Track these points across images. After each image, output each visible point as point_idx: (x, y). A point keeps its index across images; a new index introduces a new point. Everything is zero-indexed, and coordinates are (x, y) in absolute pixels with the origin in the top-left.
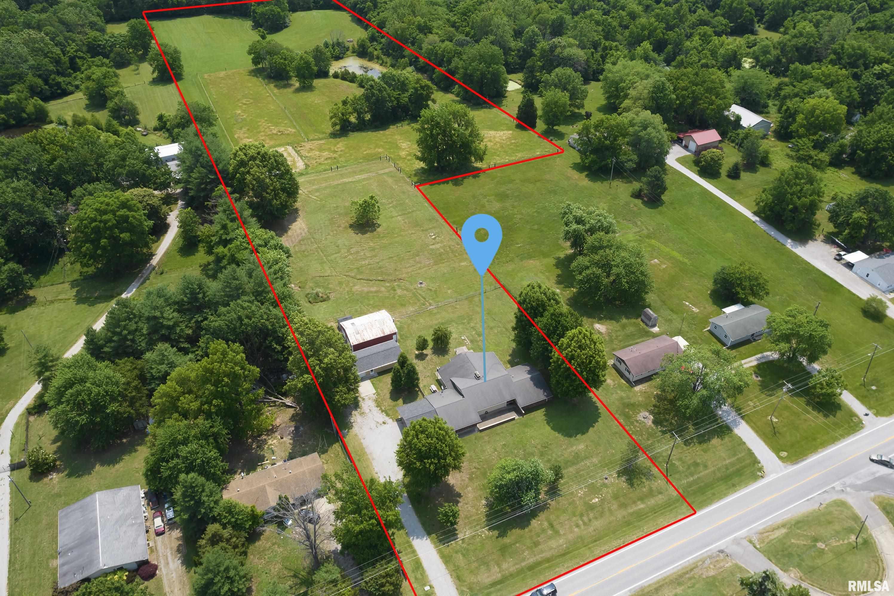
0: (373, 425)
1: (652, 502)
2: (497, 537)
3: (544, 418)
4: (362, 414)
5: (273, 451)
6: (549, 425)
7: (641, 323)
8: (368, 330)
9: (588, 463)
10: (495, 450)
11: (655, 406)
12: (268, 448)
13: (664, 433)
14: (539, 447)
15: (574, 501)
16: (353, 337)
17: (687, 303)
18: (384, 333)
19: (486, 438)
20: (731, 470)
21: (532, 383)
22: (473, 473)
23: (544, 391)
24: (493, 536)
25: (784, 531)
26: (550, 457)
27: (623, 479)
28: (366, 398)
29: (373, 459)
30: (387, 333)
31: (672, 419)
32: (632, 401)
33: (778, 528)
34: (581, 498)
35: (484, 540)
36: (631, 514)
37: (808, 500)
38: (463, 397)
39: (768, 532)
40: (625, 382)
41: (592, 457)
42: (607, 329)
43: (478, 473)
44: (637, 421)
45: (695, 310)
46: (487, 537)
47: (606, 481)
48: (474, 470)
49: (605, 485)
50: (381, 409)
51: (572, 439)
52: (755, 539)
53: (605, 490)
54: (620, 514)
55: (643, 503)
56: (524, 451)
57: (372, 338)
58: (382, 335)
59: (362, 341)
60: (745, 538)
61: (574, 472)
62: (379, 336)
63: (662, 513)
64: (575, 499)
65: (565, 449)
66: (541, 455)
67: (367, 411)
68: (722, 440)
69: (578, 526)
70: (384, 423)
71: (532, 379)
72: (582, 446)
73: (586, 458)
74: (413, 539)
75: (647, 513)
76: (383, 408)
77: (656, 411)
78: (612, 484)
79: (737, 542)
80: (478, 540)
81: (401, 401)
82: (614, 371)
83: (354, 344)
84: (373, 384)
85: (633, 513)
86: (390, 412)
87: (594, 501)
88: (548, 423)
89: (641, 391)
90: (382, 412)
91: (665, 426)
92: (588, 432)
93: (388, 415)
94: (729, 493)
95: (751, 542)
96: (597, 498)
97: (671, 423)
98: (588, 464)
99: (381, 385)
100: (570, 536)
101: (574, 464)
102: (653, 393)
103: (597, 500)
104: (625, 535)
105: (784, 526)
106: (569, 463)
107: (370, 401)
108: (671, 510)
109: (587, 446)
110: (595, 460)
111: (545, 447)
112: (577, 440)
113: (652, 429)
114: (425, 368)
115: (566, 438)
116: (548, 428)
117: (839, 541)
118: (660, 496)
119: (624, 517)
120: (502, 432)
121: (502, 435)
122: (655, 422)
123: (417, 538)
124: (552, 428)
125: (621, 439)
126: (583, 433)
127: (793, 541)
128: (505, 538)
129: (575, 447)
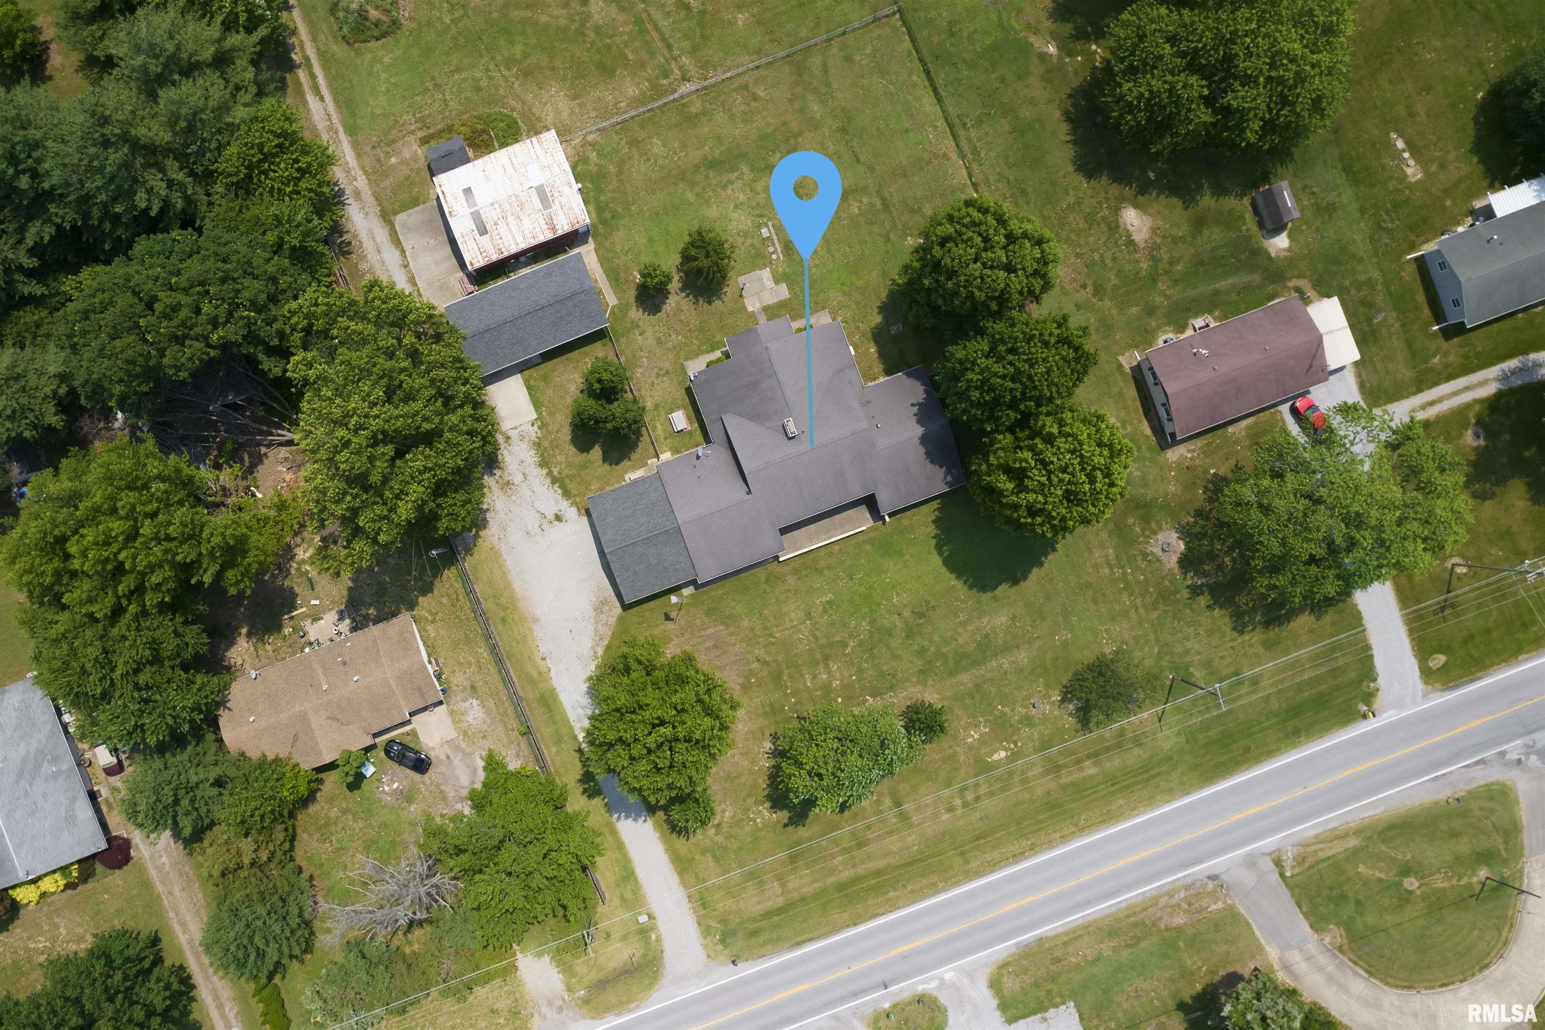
0: (533, 523)
1: (1114, 763)
2: (786, 826)
3: (932, 529)
4: (507, 485)
5: (310, 580)
6: (940, 553)
7: (1249, 216)
8: (511, 219)
9: (1005, 662)
10: (809, 616)
11: (1199, 513)
12: (298, 569)
13: (1195, 591)
14: (907, 614)
15: (955, 752)
16: (472, 245)
17: (1400, 144)
18: (553, 229)
19: (791, 580)
20: (1306, 694)
21: (922, 450)
22: (752, 673)
23: (948, 472)
24: (778, 822)
25: (1353, 842)
26: (926, 643)
27: (1071, 707)
28: (513, 434)
29: (536, 620)
30: (563, 227)
31: (1227, 553)
32: (1150, 494)
33: (1345, 836)
34: (970, 747)
35: (760, 830)
36: (1064, 788)
37: (1434, 779)
38: (749, 492)
39: (1322, 842)
40: (1148, 431)
41: (1018, 647)
42: (1153, 230)
43: (764, 673)
44: (1145, 555)
45: (1413, 171)
46: (766, 825)
47: (1034, 712)
48: (756, 665)
49: (1028, 721)
50: (550, 474)
51: (985, 597)
52: (1288, 858)
53: (1025, 731)
54: (1043, 785)
55: (1095, 764)
56: (873, 622)
57: (523, 245)
58: (550, 236)
59: (495, 257)
60: (1270, 854)
61: (971, 685)
62: (541, 239)
63: (1127, 786)
64: (959, 749)
65: (964, 624)
66: (908, 637)
67: (517, 478)
68: (1319, 618)
69: (951, 809)
70: (558, 518)
71: (924, 440)
72: (1001, 619)
73: (1007, 649)
74: (619, 819)
75: (1098, 784)
76: (555, 471)
77: (1197, 529)
78: (1045, 718)
79: (1251, 862)
80: (747, 829)
81: (596, 452)
82: (1131, 392)
83: (477, 265)
84: (529, 387)
85: (1072, 784)
86: (572, 487)
87: (996, 757)
88: (939, 548)
89: (1179, 466)
90: (553, 482)
91: (1205, 574)
92: (1025, 577)
93: (567, 494)
94: (1279, 750)
95: (1278, 863)
96: (1006, 750)
97: (1221, 566)
98: (1006, 666)
99: (549, 392)
100: (931, 829)
101: (974, 663)
102: (1206, 472)
103: (1003, 754)
104: (1039, 830)
105: (1357, 832)
106: (964, 662)
107: (524, 446)
108: (1148, 780)
109: (1014, 619)
110: (1022, 656)
111: (921, 615)
112: (995, 598)
113: (1173, 581)
114: (659, 342)
115: (974, 592)
116: (936, 561)
117: (1450, 879)
118: (1137, 751)
119: (1048, 793)
120: (829, 568)
121: (826, 573)
122: (1186, 562)
123: (627, 817)
124: (947, 563)
125: (1095, 602)
126: (1015, 582)
127: (1361, 869)
128: (800, 827)
129: (985, 620)
